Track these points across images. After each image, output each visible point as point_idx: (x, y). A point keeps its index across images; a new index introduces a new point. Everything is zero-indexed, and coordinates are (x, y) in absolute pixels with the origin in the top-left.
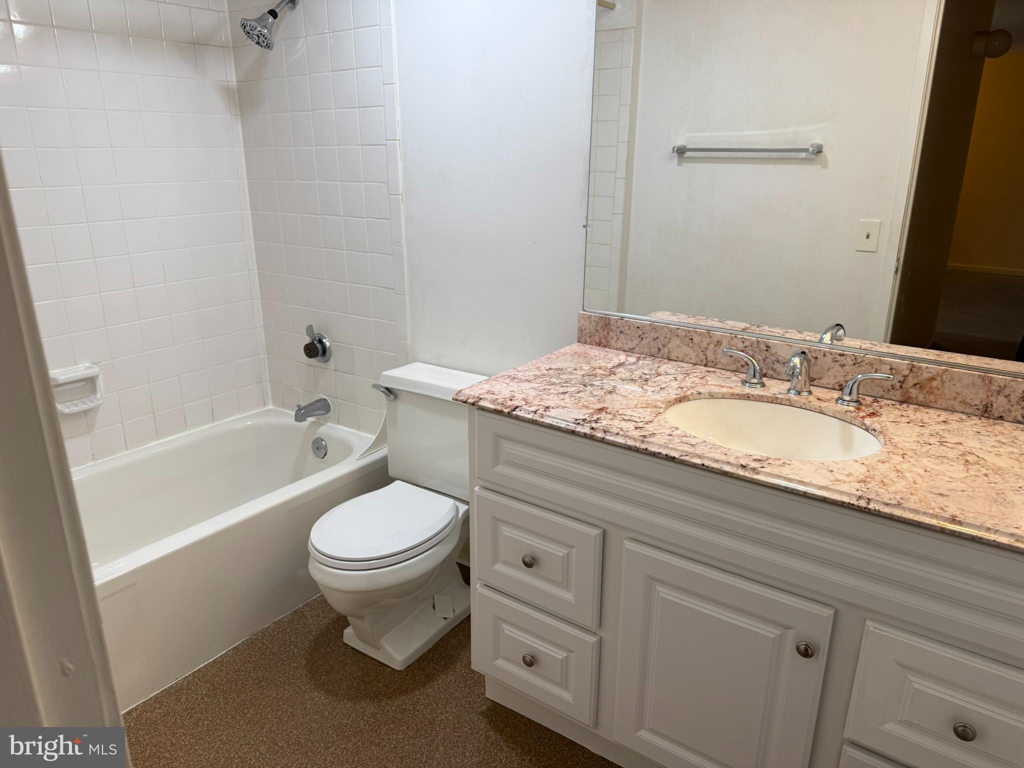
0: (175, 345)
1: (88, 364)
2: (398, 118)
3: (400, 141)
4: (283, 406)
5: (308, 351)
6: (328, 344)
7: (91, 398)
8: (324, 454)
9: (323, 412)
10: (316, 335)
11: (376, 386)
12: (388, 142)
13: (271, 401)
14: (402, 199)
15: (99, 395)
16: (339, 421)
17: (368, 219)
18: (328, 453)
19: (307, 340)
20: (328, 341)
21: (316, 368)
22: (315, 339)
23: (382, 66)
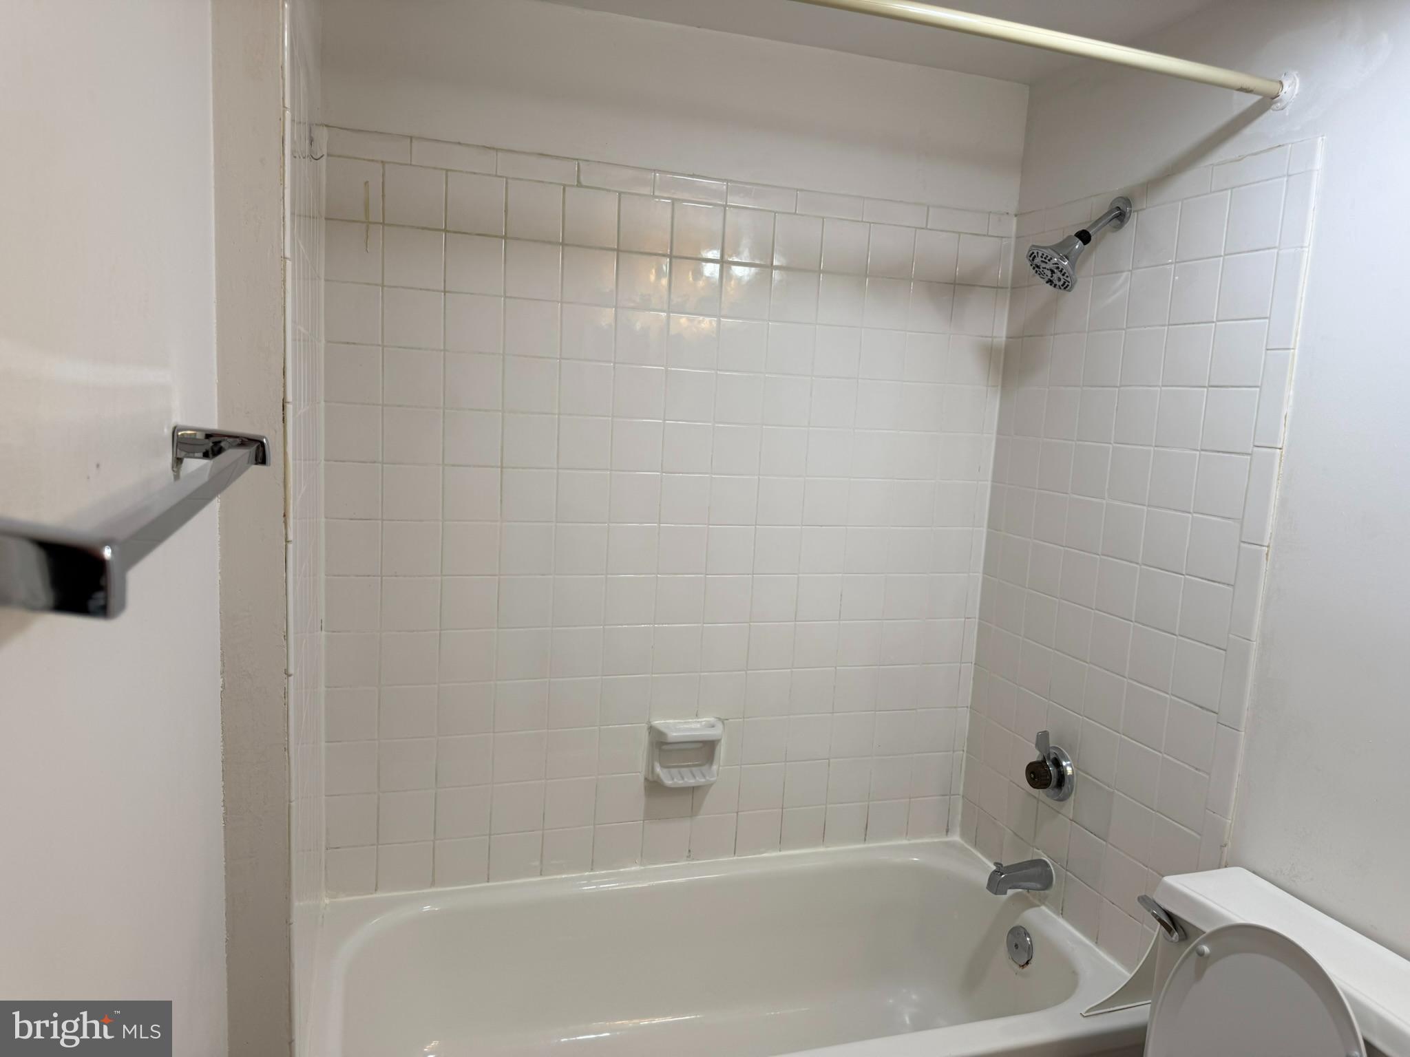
0: (833, 713)
1: (712, 719)
2: (1288, 409)
3: (1284, 450)
4: (975, 845)
5: (1032, 776)
6: (1069, 770)
7: (705, 768)
8: (1026, 960)
9: (1039, 886)
10: (1053, 751)
11: (1145, 901)
12: (1256, 449)
13: (958, 829)
14: (1267, 554)
15: (715, 767)
16: (1062, 910)
17: (1187, 576)
18: (1033, 962)
19: (1035, 756)
20: (1070, 765)
21: (1040, 803)
22: (1049, 758)
23: (1269, 318)
